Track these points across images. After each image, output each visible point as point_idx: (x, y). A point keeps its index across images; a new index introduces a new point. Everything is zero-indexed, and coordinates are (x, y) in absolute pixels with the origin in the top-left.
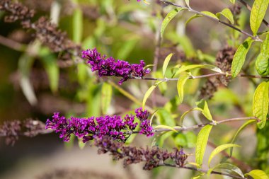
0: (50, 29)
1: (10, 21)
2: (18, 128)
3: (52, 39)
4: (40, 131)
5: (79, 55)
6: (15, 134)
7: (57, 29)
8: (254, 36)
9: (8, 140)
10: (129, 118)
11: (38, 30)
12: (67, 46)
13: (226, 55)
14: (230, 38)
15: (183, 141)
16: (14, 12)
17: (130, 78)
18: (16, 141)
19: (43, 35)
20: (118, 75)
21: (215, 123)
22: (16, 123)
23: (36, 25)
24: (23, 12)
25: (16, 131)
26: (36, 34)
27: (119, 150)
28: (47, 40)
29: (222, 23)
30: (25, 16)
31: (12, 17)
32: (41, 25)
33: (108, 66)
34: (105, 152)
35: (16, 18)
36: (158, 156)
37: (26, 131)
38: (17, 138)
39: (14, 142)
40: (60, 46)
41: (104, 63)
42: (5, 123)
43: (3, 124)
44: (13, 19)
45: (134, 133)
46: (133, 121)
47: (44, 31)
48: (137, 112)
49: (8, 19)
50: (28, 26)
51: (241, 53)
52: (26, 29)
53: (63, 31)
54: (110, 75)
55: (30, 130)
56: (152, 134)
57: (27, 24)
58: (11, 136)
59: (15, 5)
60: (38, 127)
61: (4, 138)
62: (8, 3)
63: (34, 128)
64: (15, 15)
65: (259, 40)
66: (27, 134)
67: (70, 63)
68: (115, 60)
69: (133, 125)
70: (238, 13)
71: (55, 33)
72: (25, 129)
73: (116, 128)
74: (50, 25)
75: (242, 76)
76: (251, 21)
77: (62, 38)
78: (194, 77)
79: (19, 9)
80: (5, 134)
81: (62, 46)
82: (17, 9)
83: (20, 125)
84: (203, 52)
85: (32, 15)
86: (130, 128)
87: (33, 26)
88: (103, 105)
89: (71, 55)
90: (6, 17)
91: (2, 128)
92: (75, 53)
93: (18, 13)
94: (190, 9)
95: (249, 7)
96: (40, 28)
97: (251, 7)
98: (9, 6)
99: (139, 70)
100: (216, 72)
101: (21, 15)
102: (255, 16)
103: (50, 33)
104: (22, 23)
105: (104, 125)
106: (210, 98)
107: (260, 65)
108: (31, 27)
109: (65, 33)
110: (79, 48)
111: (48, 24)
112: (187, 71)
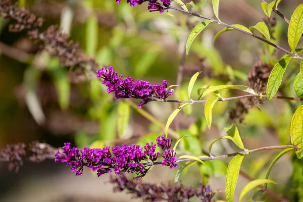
0: (60, 39)
1: (15, 30)
2: (23, 152)
3: (62, 51)
4: (48, 156)
5: (93, 70)
6: (19, 158)
7: (68, 40)
8: (292, 52)
9: (11, 166)
10: (149, 147)
11: (47, 42)
12: (80, 59)
13: (259, 73)
14: (264, 52)
15: (209, 169)
16: (20, 20)
17: (150, 100)
18: (21, 167)
19: (53, 47)
20: (137, 96)
21: (247, 151)
22: (20, 146)
23: (45, 35)
24: (30, 20)
25: (20, 155)
26: (44, 45)
27: (137, 188)
28: (57, 52)
29: (256, 37)
30: (32, 25)
31: (17, 26)
32: (50, 36)
33: (126, 86)
34: (121, 189)
35: (22, 27)
36: (182, 193)
37: (32, 155)
38: (21, 163)
39: (18, 168)
40: (71, 60)
41: (121, 83)
42: (8, 146)
43: (6, 148)
44: (19, 28)
45: (155, 163)
46: (154, 151)
47: (54, 43)
48: (159, 140)
49: (14, 28)
50: (36, 36)
51: (277, 73)
52: (34, 40)
53: (74, 43)
54: (128, 97)
55: (36, 154)
56: (175, 165)
57: (35, 33)
58: (15, 160)
59: (21, 12)
60: (45, 151)
61: (7, 163)
62: (13, 10)
63: (41, 152)
64: (22, 24)
65: (298, 57)
66: (33, 159)
67: (82, 78)
68: (133, 80)
69: (154, 156)
70: (273, 25)
71: (66, 44)
72: (31, 153)
73: (135, 159)
74: (61, 35)
75: (278, 97)
76: (289, 35)
77: (74, 50)
78: (223, 99)
79: (25, 17)
80: (8, 159)
81: (74, 59)
82: (23, 17)
83: (25, 149)
84: (233, 68)
85: (40, 24)
86: (151, 158)
87: (42, 36)
88: (120, 127)
89: (83, 69)
90: (11, 26)
91: (4, 152)
92: (88, 67)
93: (25, 22)
94: (220, 22)
95: (286, 20)
96: (49, 39)
97: (289, 19)
98: (14, 13)
99: (161, 92)
100: (249, 94)
101: (27, 24)
102: (294, 30)
103: (61, 44)
104: (30, 33)
105: (122, 156)
106: (241, 121)
107: (299, 85)
108: (38, 38)
109: (77, 45)
110: (93, 62)
111: (58, 34)
112: (216, 92)
